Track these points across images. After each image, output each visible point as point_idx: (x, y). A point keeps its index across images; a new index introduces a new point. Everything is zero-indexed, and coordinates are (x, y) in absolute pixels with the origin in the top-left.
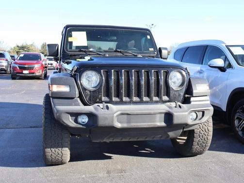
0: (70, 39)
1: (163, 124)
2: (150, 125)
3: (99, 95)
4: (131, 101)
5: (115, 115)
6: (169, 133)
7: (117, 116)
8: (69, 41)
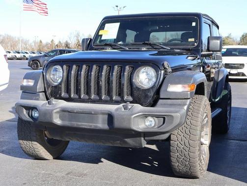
0: (101, 33)
1: (106, 127)
2: (91, 126)
3: (59, 91)
4: (89, 99)
5: (55, 111)
6: (126, 140)
7: (55, 112)
8: (99, 34)
